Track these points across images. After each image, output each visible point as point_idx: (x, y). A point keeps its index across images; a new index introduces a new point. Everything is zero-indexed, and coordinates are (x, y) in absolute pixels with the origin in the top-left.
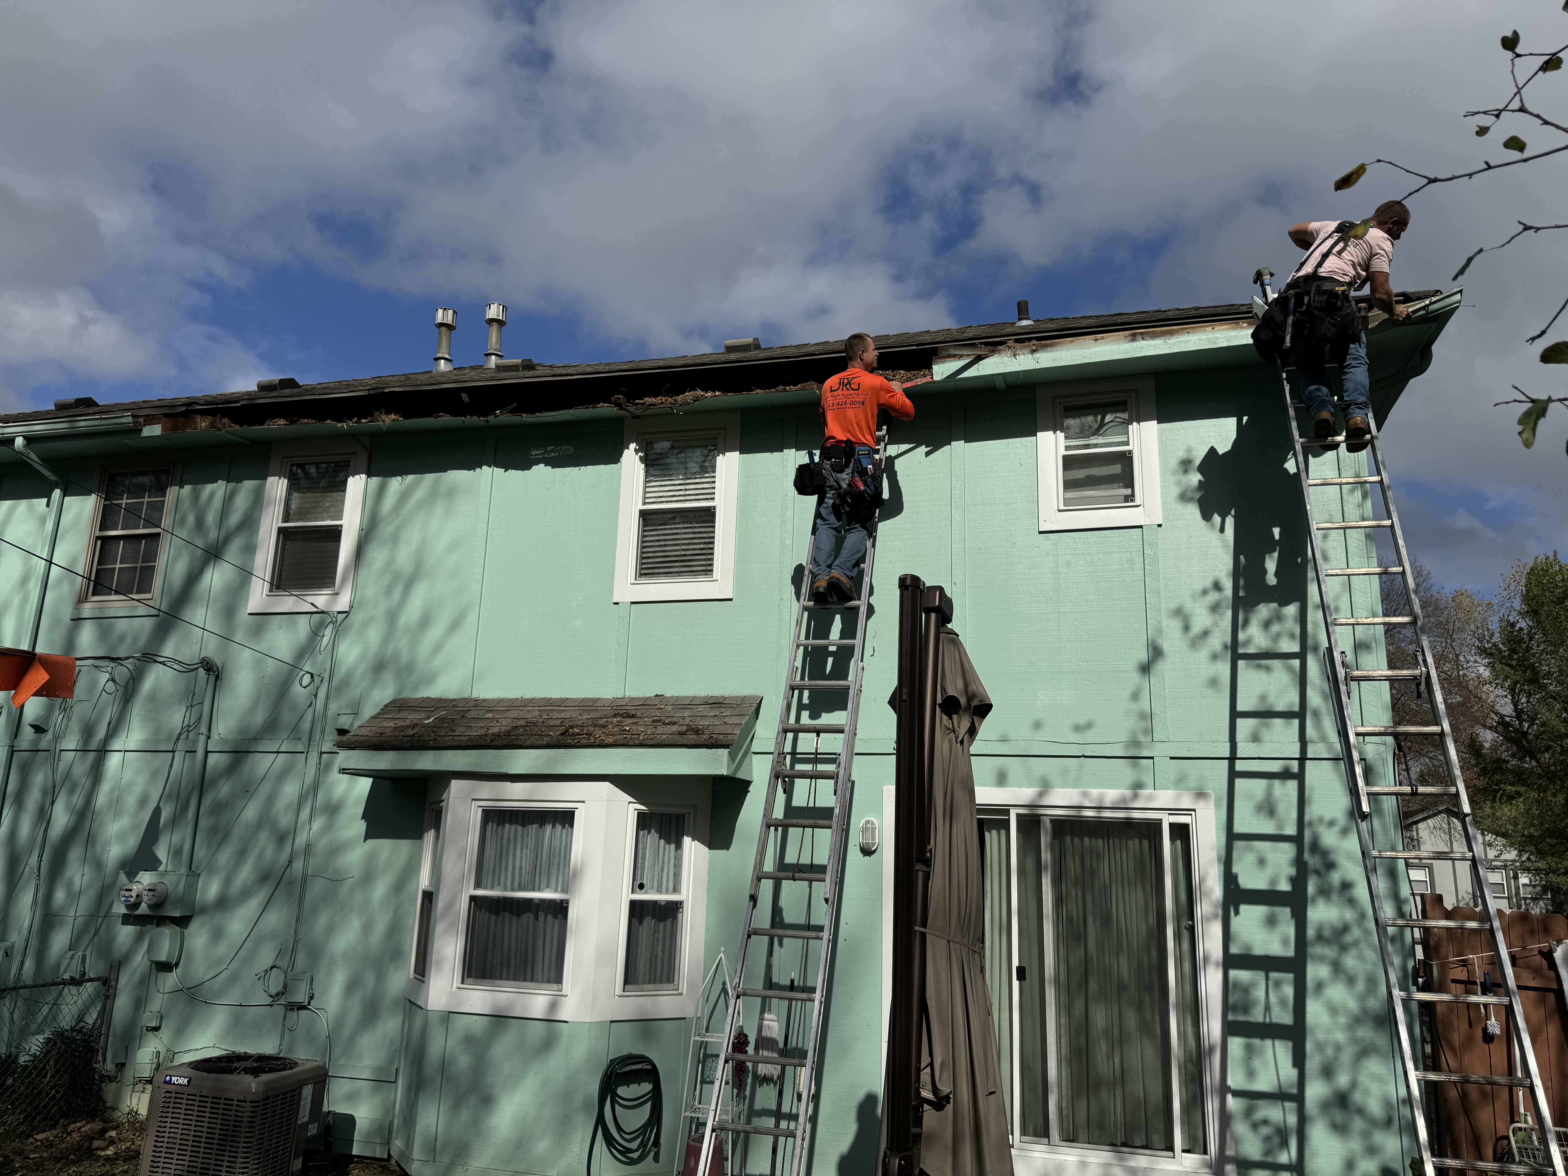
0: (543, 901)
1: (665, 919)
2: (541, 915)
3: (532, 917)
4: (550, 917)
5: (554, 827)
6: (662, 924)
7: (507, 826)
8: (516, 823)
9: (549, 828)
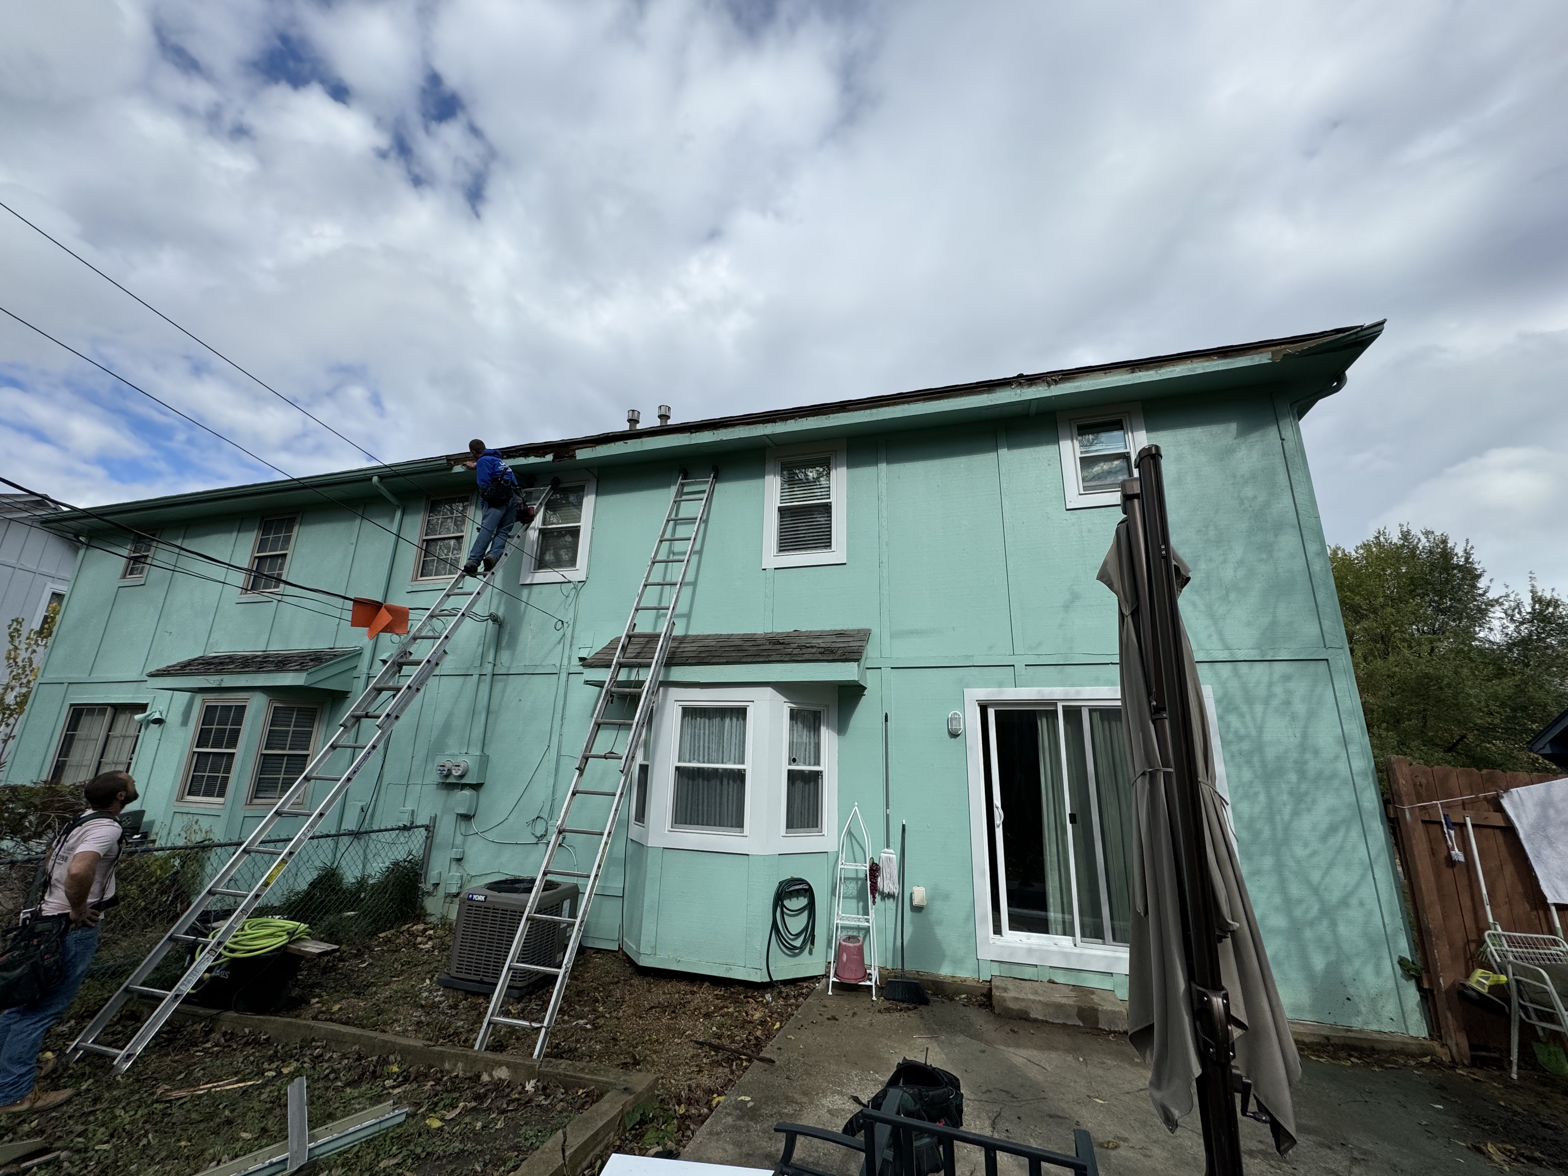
0: (725, 770)
1: (809, 782)
2: (725, 782)
3: (718, 783)
4: (731, 782)
5: (731, 719)
6: (807, 786)
7: (698, 719)
8: (705, 717)
9: (727, 721)
